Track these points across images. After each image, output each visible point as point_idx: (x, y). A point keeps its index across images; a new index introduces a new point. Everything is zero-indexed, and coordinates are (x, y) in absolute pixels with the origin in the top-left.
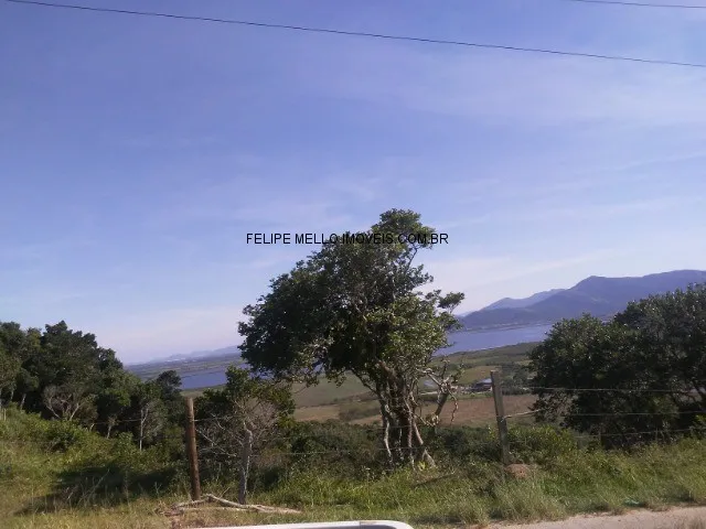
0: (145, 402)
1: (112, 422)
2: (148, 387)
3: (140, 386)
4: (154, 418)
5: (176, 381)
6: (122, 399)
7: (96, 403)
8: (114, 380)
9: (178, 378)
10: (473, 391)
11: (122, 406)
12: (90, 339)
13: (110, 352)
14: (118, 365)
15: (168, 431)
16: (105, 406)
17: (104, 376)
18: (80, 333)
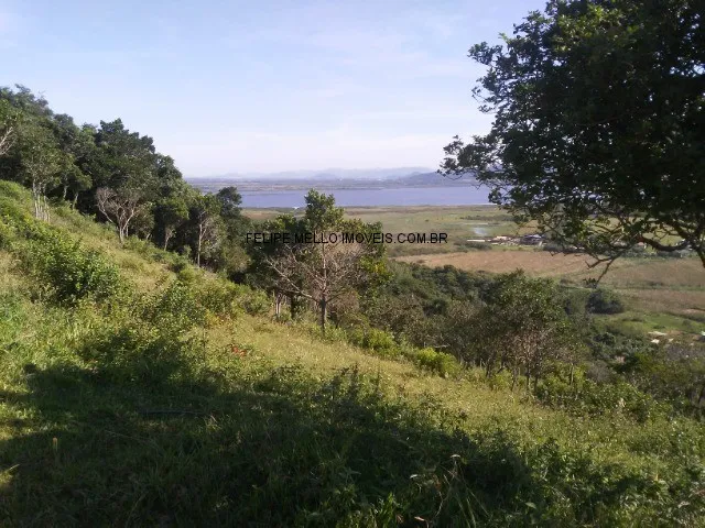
0: (204, 217)
1: (170, 233)
2: (207, 201)
3: (198, 200)
4: (214, 234)
5: (236, 198)
6: (179, 210)
7: (152, 212)
8: (173, 190)
9: (239, 196)
10: (521, 243)
11: (179, 218)
12: (147, 142)
13: (169, 160)
14: (177, 175)
15: (226, 249)
16: (162, 216)
17: (162, 185)
18: (137, 134)
